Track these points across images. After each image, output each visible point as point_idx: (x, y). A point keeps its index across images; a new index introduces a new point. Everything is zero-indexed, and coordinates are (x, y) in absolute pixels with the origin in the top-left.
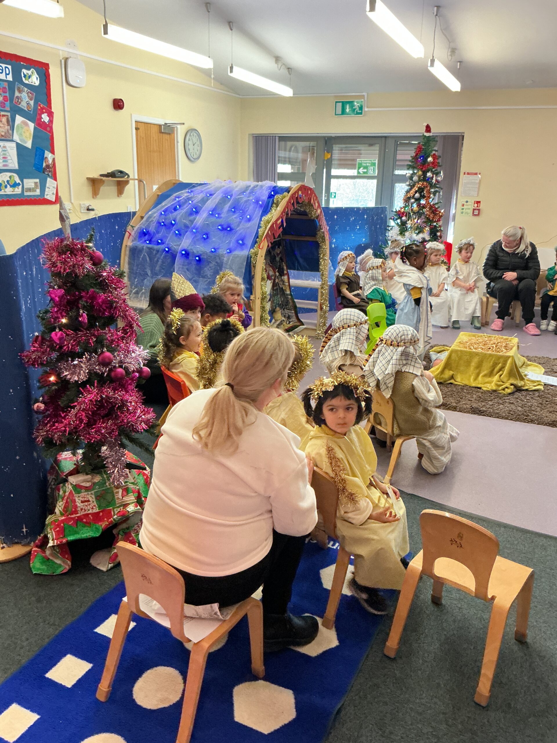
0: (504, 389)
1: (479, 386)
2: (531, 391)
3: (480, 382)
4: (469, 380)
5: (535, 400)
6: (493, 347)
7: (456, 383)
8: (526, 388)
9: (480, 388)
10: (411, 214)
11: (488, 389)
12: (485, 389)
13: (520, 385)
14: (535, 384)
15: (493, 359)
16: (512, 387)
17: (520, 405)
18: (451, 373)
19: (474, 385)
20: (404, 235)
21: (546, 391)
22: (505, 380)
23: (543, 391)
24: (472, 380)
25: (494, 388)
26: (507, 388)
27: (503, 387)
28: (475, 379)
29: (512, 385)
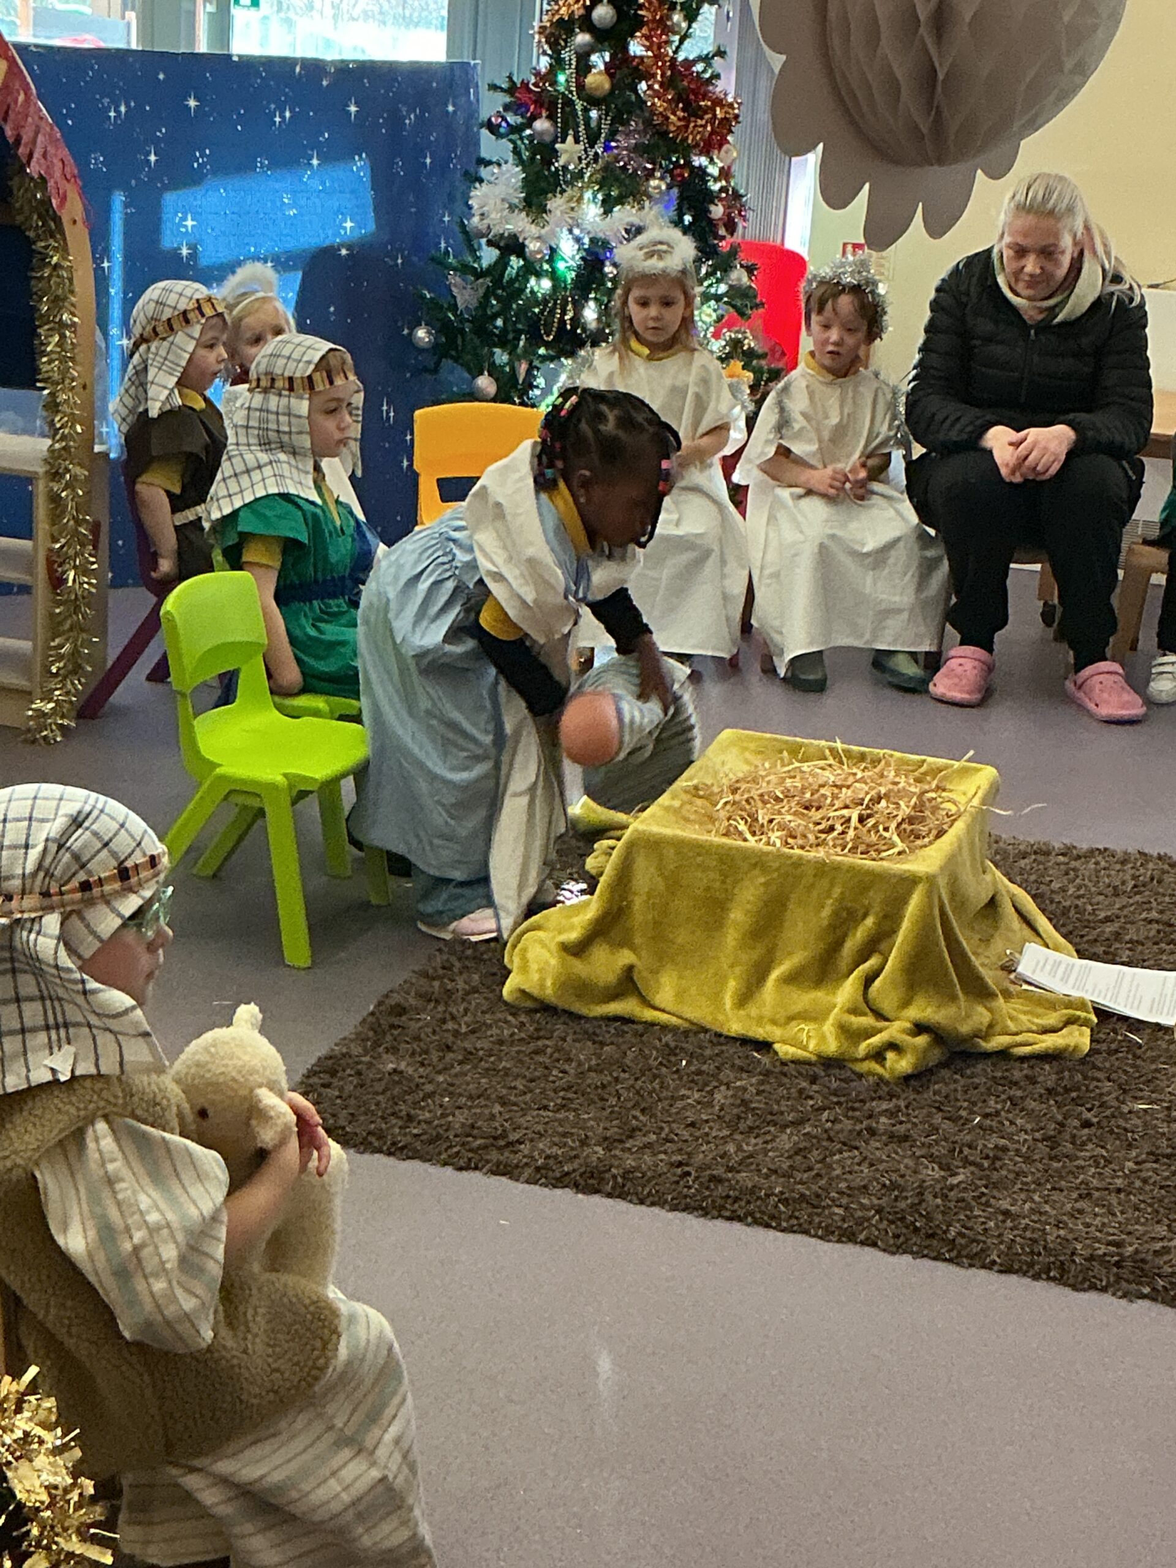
0: (878, 1055)
1: (759, 1032)
2: (1023, 1059)
3: (767, 1011)
4: (716, 998)
5: (1030, 1114)
6: (849, 820)
7: (649, 1015)
8: (998, 1042)
9: (765, 1046)
10: (579, 107)
11: (800, 1053)
12: (784, 1050)
13: (965, 1029)
14: (1052, 1019)
15: (837, 891)
16: (922, 1040)
17: (941, 1150)
18: (626, 957)
19: (735, 1027)
20: (544, 210)
21: (1098, 1060)
22: (887, 1005)
23: (1083, 1061)
24: (728, 1001)
25: (832, 1046)
26: (893, 1046)
27: (876, 1040)
28: (745, 998)
29: (920, 1028)
